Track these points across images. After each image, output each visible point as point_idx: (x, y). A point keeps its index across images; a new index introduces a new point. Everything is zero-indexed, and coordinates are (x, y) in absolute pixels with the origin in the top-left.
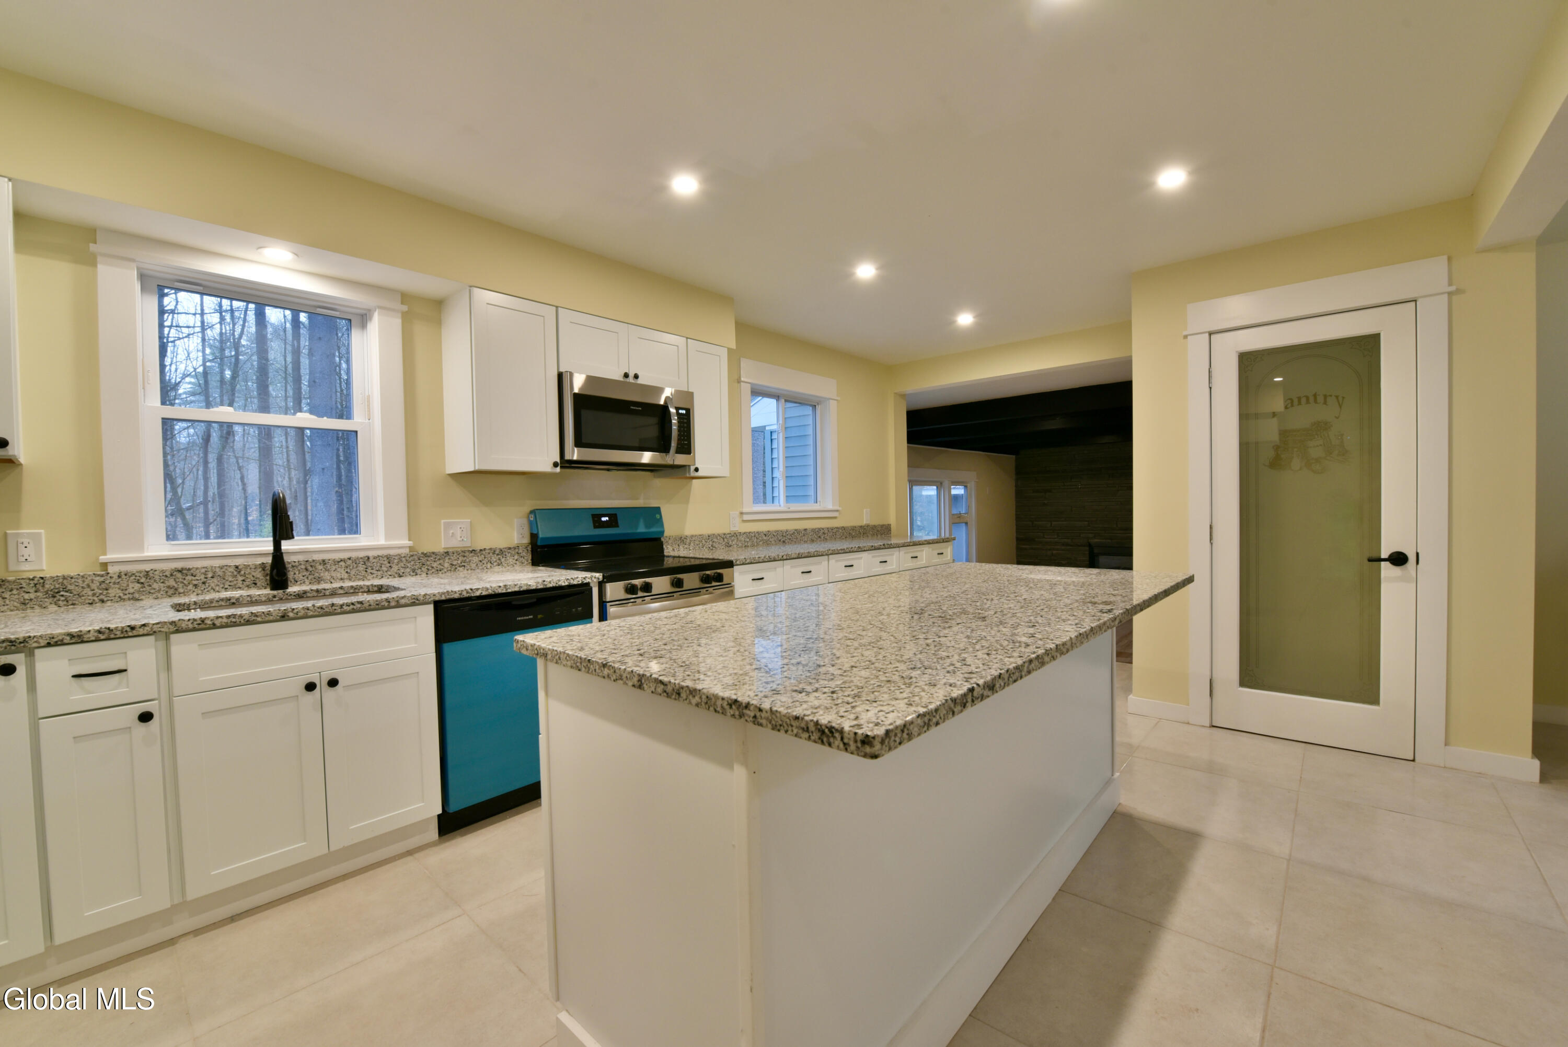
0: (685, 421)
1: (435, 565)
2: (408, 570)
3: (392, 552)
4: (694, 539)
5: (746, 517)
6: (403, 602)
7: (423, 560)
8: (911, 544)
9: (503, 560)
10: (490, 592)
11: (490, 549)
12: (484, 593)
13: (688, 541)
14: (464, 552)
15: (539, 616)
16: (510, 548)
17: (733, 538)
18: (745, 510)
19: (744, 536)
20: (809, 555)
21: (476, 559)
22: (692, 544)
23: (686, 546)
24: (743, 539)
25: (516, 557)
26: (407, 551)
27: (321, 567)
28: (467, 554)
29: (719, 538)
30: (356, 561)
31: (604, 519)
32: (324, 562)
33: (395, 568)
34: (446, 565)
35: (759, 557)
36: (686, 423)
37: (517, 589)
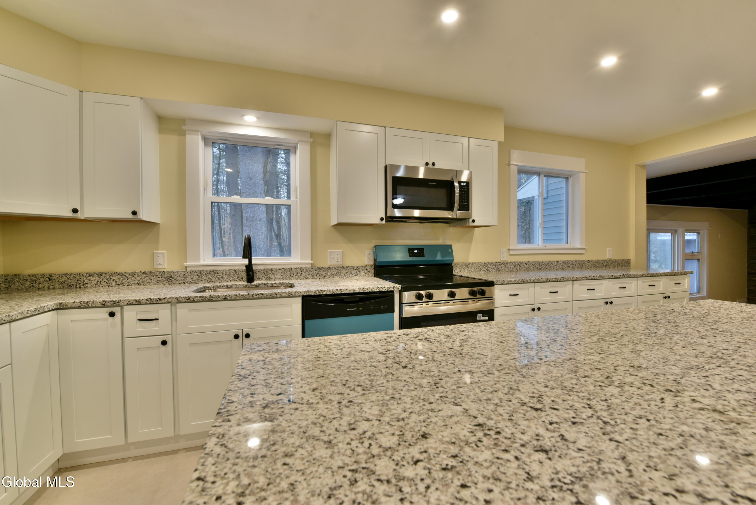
0: (466, 190)
1: (323, 274)
2: (310, 276)
3: (303, 266)
4: (474, 265)
5: (512, 252)
6: (284, 295)
7: (318, 271)
8: (650, 275)
9: (358, 273)
10: (332, 292)
11: (352, 266)
12: (328, 293)
13: (470, 266)
14: (338, 267)
15: (361, 309)
16: (362, 267)
17: (502, 265)
18: (511, 248)
19: (511, 264)
20: (556, 280)
21: (344, 272)
22: (473, 268)
23: (469, 269)
24: (509, 266)
25: (365, 272)
26: (310, 266)
27: (270, 272)
28: (339, 269)
29: (492, 265)
31: (416, 251)
32: (272, 270)
33: (304, 275)
34: (329, 274)
35: (515, 280)
36: (466, 191)
37: (347, 292)
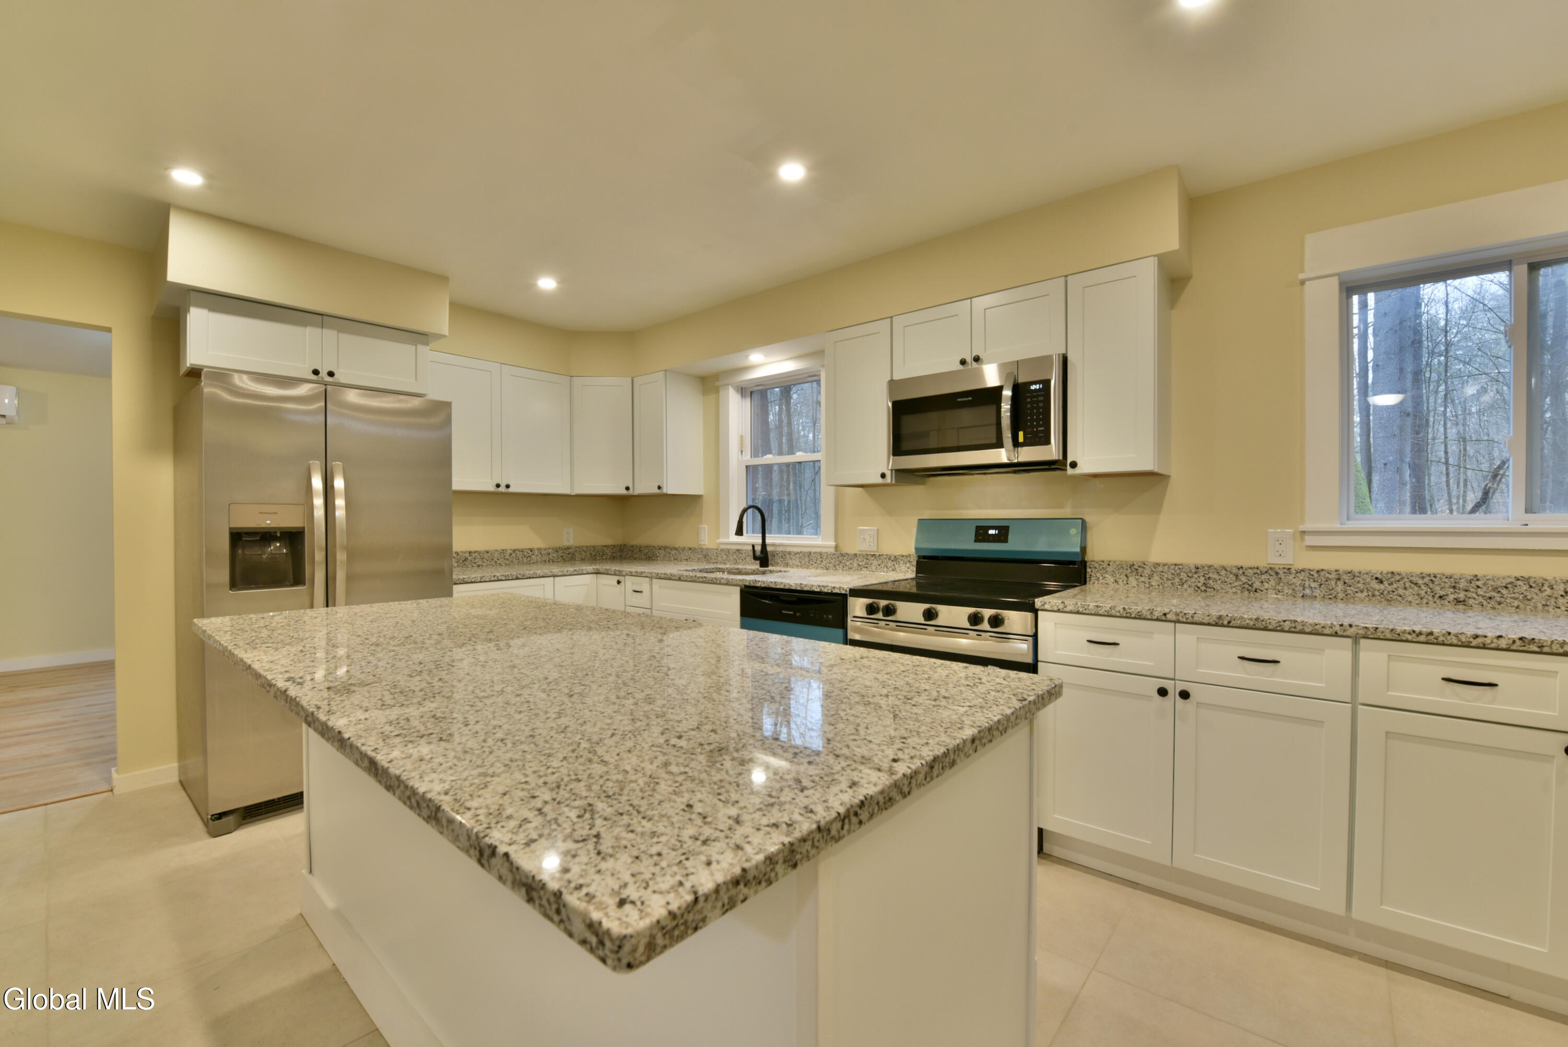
0: (1041, 398)
1: (848, 563)
2: (831, 565)
3: (824, 550)
4: (1160, 569)
5: (1310, 540)
6: (723, 581)
7: (841, 558)
9: (897, 566)
10: (766, 585)
11: (887, 555)
13: (1147, 572)
14: (867, 555)
15: (798, 614)
16: (903, 556)
21: (875, 563)
22: (1156, 577)
23: (1142, 579)
26: (832, 550)
27: (788, 556)
28: (869, 557)
29: (1223, 572)
30: (804, 554)
31: (992, 532)
32: (790, 553)
33: (824, 562)
34: (855, 565)
